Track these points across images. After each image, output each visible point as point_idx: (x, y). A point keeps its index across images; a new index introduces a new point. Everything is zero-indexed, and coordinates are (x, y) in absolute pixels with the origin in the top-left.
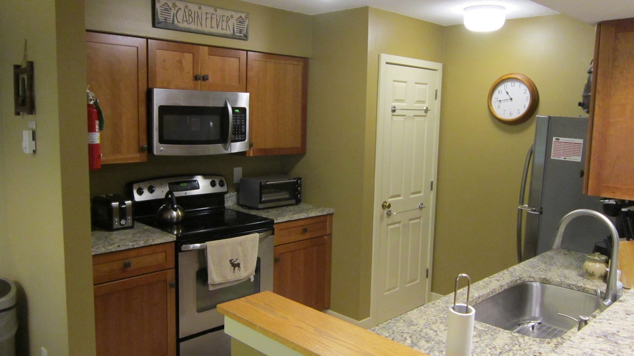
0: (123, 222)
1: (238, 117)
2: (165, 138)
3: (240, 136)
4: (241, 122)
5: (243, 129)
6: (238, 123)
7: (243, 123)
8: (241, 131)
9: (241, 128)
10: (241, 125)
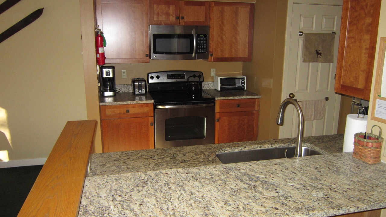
0: (140, 91)
1: (201, 39)
2: (157, 50)
3: (203, 50)
4: (203, 42)
5: (205, 46)
6: (201, 43)
7: (205, 43)
8: (204, 47)
9: (204, 46)
10: (203, 44)
